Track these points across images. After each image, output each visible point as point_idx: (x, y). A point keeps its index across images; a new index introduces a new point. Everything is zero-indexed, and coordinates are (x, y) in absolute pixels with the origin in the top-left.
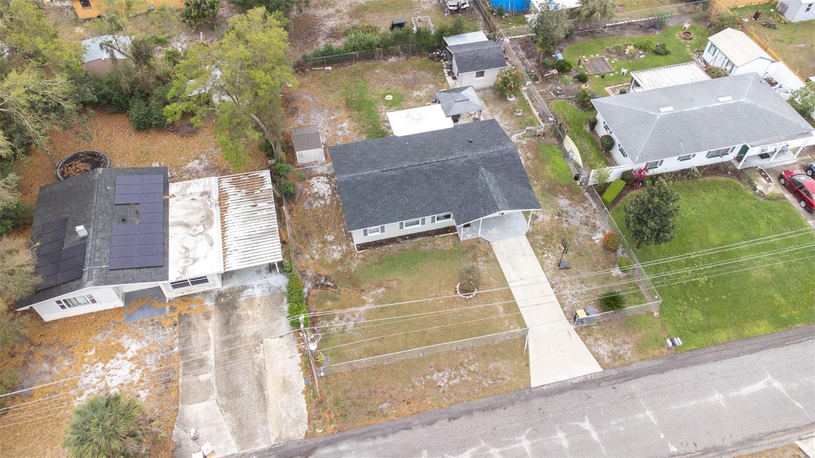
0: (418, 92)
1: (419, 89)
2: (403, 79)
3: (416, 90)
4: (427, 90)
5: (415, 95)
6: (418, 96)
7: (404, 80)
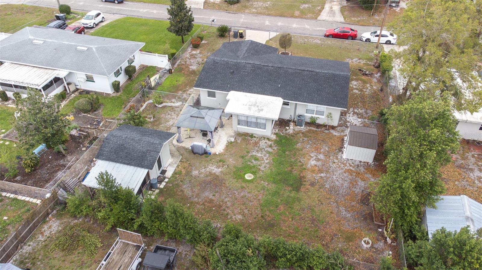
1: (210, 174)
2: (216, 194)
3: (215, 173)
4: (203, 170)
5: (220, 170)
6: (218, 167)
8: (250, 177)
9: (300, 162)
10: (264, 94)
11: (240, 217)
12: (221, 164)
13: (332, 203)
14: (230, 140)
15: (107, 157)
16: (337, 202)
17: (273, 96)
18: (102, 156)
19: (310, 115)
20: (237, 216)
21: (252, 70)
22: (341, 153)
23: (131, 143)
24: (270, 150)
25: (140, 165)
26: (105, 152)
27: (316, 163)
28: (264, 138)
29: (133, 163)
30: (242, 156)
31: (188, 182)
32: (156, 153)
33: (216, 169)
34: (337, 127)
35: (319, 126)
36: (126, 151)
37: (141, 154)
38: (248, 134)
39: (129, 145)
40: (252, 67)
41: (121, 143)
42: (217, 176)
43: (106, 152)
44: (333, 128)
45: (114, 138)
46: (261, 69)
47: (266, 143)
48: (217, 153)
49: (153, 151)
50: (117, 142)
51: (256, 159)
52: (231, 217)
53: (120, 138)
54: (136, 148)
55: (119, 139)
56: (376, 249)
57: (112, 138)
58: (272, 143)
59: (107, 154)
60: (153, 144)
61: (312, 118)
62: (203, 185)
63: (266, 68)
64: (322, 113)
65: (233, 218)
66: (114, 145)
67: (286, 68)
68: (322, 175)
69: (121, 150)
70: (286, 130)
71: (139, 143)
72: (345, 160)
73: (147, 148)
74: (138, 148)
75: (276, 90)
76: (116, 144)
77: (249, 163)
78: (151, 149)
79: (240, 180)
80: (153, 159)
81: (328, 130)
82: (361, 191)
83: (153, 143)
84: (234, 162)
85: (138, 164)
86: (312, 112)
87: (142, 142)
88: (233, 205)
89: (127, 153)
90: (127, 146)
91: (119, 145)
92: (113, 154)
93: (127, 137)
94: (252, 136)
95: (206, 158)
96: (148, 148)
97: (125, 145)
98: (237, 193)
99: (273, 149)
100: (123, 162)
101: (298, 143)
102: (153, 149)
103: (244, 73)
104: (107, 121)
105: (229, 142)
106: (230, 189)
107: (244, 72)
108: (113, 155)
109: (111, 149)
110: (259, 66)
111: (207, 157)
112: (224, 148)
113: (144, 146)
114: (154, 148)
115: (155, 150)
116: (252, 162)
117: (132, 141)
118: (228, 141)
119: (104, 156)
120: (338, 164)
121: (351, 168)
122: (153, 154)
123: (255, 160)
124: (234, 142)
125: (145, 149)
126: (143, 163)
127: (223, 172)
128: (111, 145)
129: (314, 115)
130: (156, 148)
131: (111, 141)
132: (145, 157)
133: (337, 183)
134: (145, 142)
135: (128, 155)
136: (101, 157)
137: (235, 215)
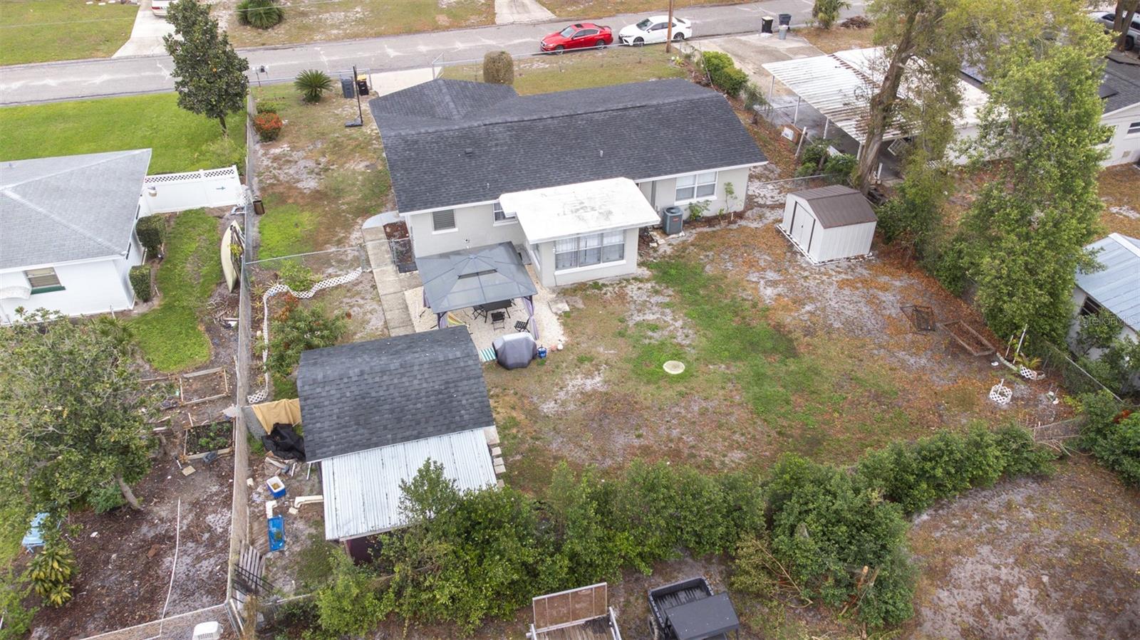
0: (589, 388)
1: (587, 397)
2: (643, 431)
3: (595, 391)
4: (562, 395)
5: (598, 379)
6: (589, 375)
7: (638, 427)
8: (675, 367)
9: (744, 300)
10: (581, 181)
11: (737, 455)
12: (587, 365)
13: (876, 352)
14: (559, 309)
15: (340, 443)
16: (881, 347)
17: (604, 178)
18: (324, 446)
19: (686, 202)
20: (729, 455)
21: (511, 136)
22: (799, 257)
23: (389, 382)
24: (659, 299)
25: (453, 426)
26: (325, 434)
27: (776, 291)
28: (627, 280)
29: (430, 429)
30: (620, 333)
31: (552, 433)
32: (472, 381)
33: (589, 382)
34: (744, 212)
35: (710, 221)
36: (387, 407)
37: (433, 398)
38: (584, 284)
39: (385, 388)
40: (509, 131)
41: (357, 393)
42: (606, 394)
43: (328, 430)
44: (740, 215)
45: (327, 389)
46: (530, 129)
47: (639, 288)
48: (560, 347)
49: (461, 381)
50: (343, 396)
51: (654, 328)
52: (723, 463)
53: (346, 380)
54: (410, 389)
55: (342, 386)
56: (1022, 399)
57: (319, 390)
58: (653, 283)
59: (337, 435)
60: (450, 362)
61: (691, 206)
62: (595, 425)
63: (540, 125)
64: (710, 189)
65: (727, 462)
66: (340, 405)
67: (585, 113)
68: (808, 308)
69: (372, 410)
70: (655, 250)
71: (408, 374)
72: (819, 267)
73: (440, 378)
74: (417, 387)
75: (601, 164)
76: (343, 399)
77: (647, 341)
78: (452, 376)
79: (661, 383)
80: (476, 398)
81: (735, 222)
82: (899, 310)
83: (447, 362)
84: (612, 352)
85: (445, 427)
86: (690, 192)
87: (416, 368)
88: (700, 437)
89: (392, 411)
90: (381, 393)
91: (355, 400)
92: (354, 427)
93: (362, 373)
94: (596, 285)
95: (545, 367)
96: (444, 377)
97: (374, 394)
98: (682, 411)
99: (668, 296)
100: (399, 436)
101: (705, 267)
102: (457, 375)
103: (499, 148)
104: (188, 379)
105: (560, 316)
106: (660, 409)
107: (497, 145)
108: (357, 430)
109: (338, 417)
110: (522, 124)
111: (542, 364)
112: (562, 332)
113: (426, 376)
114: (459, 370)
115: (464, 374)
116: (650, 338)
117: (385, 378)
118: (556, 314)
119: (331, 445)
120: (815, 278)
121: (843, 276)
122: (467, 388)
123: (653, 331)
124: (571, 311)
125: (439, 383)
126: (457, 418)
127: (610, 381)
128: (329, 408)
129: (694, 201)
130: (463, 369)
131: (322, 400)
132: (451, 402)
133: (848, 313)
134: (426, 366)
135: (401, 415)
136: (325, 450)
137: (724, 456)
